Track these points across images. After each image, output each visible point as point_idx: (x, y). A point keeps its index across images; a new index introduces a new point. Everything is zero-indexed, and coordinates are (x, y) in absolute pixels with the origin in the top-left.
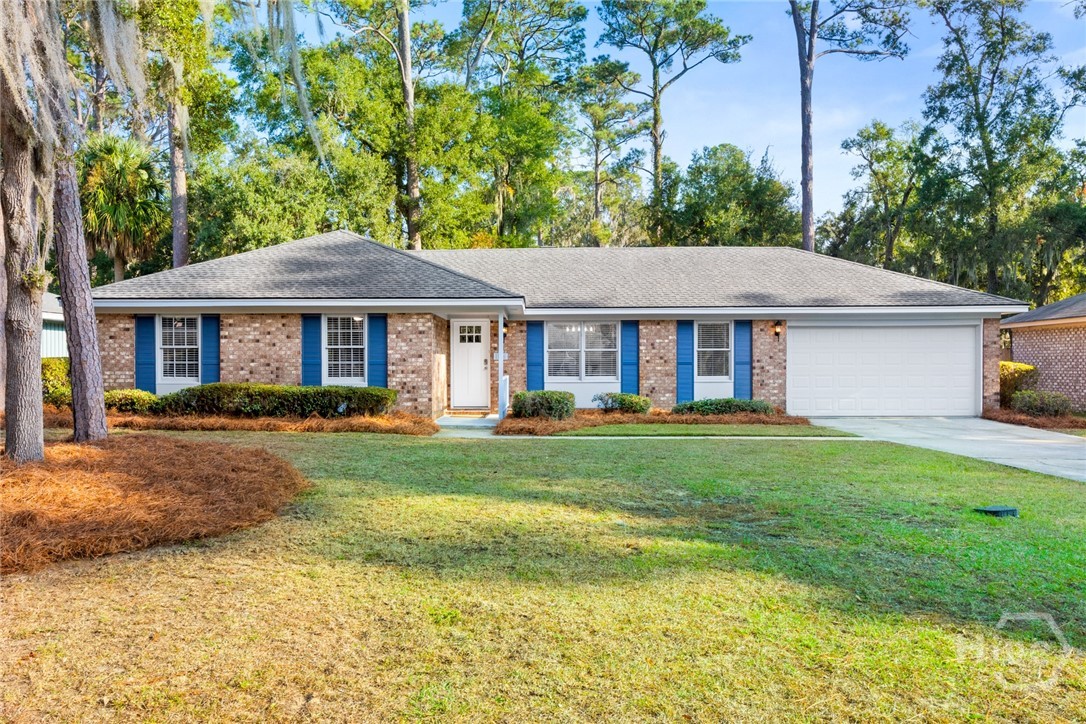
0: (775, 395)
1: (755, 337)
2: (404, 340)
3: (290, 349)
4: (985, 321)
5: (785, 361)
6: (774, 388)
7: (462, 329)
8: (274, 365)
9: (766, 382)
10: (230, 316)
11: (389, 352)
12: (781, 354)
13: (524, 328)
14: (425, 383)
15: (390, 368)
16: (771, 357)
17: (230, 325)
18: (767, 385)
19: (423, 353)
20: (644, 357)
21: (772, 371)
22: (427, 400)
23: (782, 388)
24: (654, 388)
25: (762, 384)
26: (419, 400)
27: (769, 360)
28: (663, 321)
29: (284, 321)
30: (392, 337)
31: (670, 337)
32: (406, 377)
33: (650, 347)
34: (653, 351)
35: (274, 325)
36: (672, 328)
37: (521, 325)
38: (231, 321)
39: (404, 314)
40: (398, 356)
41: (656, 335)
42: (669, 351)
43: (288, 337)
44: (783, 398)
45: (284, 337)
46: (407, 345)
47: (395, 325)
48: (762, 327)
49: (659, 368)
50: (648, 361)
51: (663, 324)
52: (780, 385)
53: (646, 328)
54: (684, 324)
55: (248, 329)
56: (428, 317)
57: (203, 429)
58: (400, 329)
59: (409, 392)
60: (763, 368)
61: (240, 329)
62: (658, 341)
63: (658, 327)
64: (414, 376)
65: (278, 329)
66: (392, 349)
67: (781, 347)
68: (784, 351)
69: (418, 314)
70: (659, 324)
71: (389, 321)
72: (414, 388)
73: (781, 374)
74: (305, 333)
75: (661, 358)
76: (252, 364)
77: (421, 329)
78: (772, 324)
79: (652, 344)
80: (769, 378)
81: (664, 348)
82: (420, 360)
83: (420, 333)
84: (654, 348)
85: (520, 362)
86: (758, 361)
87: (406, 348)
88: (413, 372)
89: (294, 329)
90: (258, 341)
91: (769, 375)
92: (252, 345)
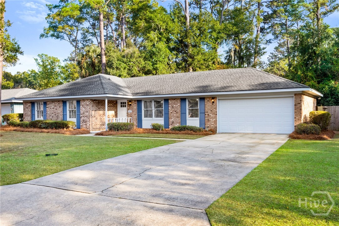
0: (213, 124)
1: (206, 103)
2: (84, 107)
3: (60, 110)
4: (295, 95)
5: (216, 112)
6: (212, 122)
7: (121, 103)
8: (57, 115)
9: (210, 120)
10: (48, 102)
11: (81, 111)
12: (215, 109)
13: (136, 102)
14: (89, 120)
15: (81, 115)
16: (211, 111)
17: (48, 104)
18: (210, 121)
19: (88, 111)
20: (170, 111)
21: (212, 116)
22: (89, 125)
23: (215, 122)
24: (173, 122)
25: (208, 120)
26: (87, 125)
27: (211, 112)
28: (176, 99)
29: (59, 103)
30: (81, 106)
31: (178, 104)
32: (84, 118)
33: (172, 108)
34: (173, 109)
35: (57, 104)
36: (179, 101)
37: (135, 101)
38: (48, 103)
39: (84, 100)
40: (82, 112)
41: (174, 103)
42: (178, 109)
43: (60, 107)
44: (216, 126)
45: (59, 107)
46: (85, 109)
47: (82, 103)
48: (208, 100)
49: (175, 115)
50: (171, 113)
51: (176, 100)
52: (215, 121)
53: (171, 101)
54: (183, 100)
55: (52, 105)
56: (89, 100)
57: (28, 132)
58: (83, 104)
59: (85, 122)
60: (208, 115)
61: (50, 105)
62: (174, 106)
63: (174, 101)
64: (86, 118)
65: (58, 105)
66: (81, 110)
67: (215, 107)
68: (216, 108)
69: (87, 100)
70: (175, 100)
71: (81, 102)
72: (86, 121)
73: (215, 117)
74: (63, 106)
75: (175, 111)
76: (53, 115)
77: (88, 104)
78: (211, 98)
79: (173, 107)
80: (211, 118)
81: (176, 108)
82: (87, 113)
83: (87, 105)
84: (173, 108)
85: (135, 113)
86: (207, 112)
87: (84, 110)
88: (86, 117)
89: (61, 105)
90: (54, 108)
91: (211, 117)
92: (52, 109)
